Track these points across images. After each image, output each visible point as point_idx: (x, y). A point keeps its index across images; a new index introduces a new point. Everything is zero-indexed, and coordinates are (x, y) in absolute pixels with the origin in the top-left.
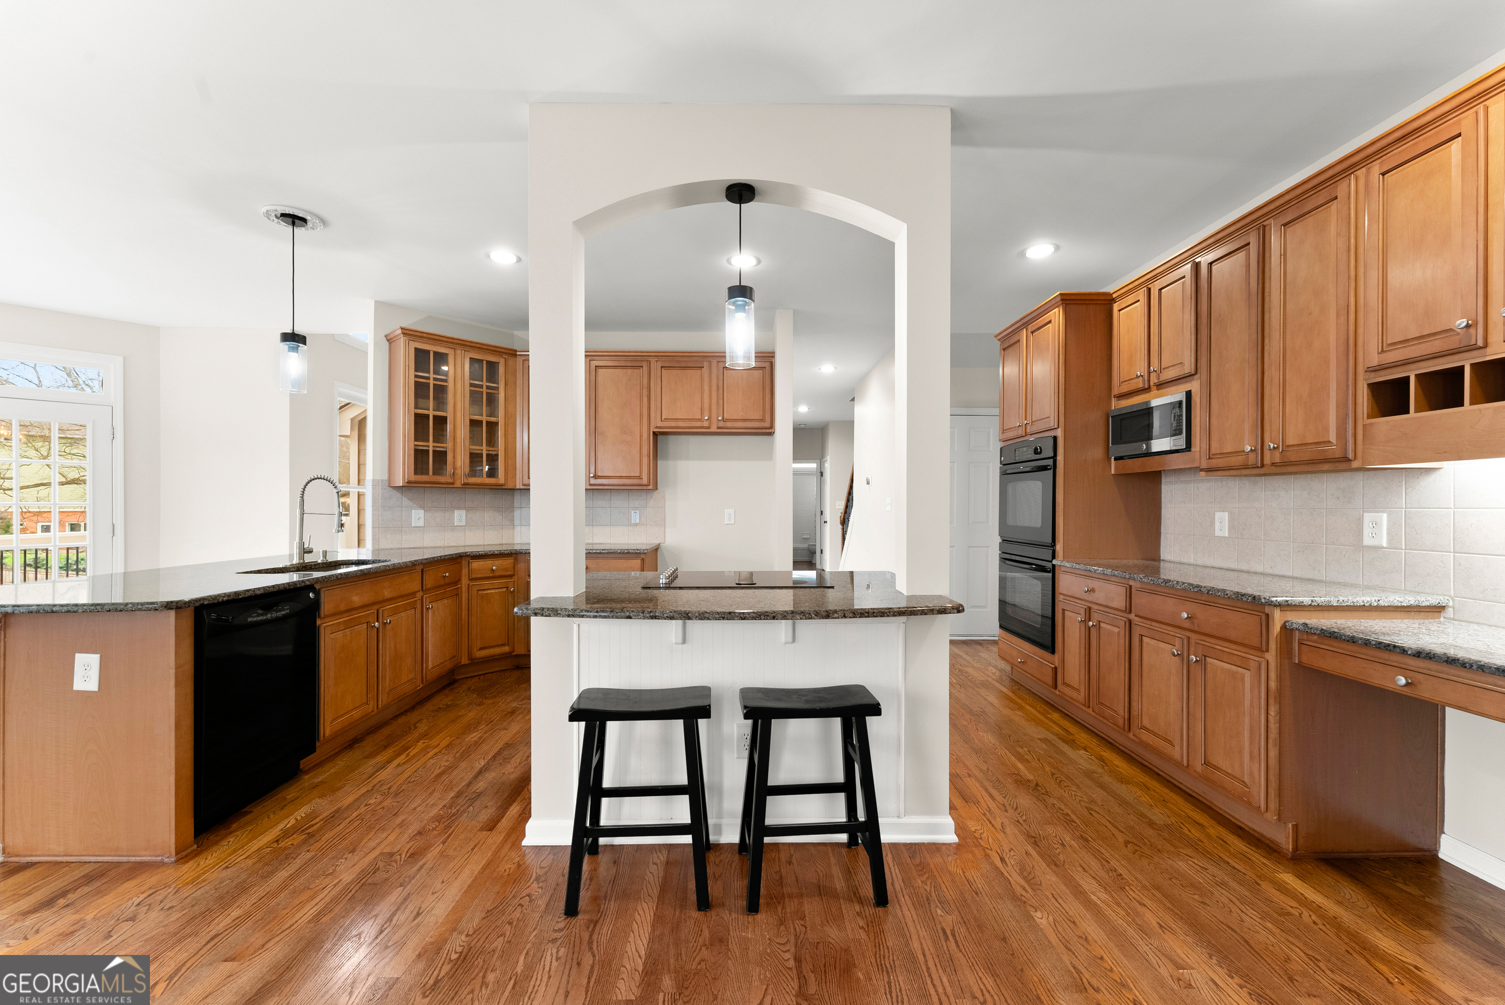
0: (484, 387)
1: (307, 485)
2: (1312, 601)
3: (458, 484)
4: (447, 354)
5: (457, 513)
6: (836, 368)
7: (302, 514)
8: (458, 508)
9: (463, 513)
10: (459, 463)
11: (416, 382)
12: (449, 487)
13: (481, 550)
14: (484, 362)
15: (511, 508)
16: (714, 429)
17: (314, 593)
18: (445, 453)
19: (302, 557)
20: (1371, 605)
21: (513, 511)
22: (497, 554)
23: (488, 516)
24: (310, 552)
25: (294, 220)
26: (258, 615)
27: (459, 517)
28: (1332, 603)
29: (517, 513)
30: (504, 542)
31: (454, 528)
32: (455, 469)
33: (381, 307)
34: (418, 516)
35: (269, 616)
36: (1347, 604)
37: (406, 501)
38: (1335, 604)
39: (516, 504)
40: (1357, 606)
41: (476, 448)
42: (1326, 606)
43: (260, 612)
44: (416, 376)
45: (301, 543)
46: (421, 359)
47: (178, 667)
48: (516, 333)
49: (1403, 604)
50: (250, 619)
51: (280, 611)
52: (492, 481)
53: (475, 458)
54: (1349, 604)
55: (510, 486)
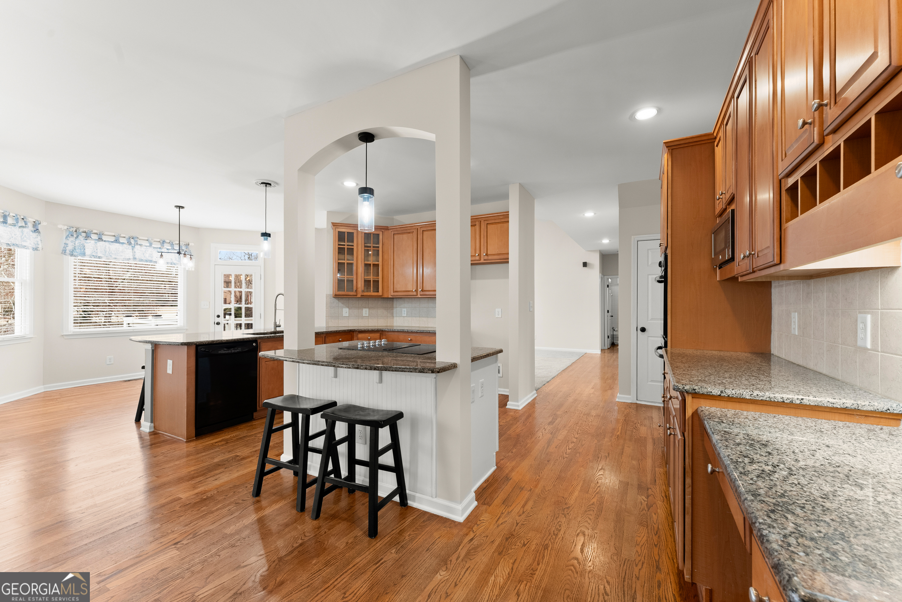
0: (372, 247)
1: (277, 296)
2: (722, 392)
3: (359, 296)
4: (353, 233)
5: (364, 310)
6: (595, 214)
7: (276, 310)
8: (365, 308)
9: (367, 310)
10: (359, 286)
11: (339, 248)
12: (354, 297)
13: (362, 328)
14: (372, 234)
15: (392, 308)
16: (482, 261)
17: (256, 343)
18: (352, 280)
19: (275, 328)
20: (792, 402)
21: (393, 309)
22: (371, 331)
23: (380, 311)
24: (280, 326)
25: (267, 184)
26: (224, 351)
27: (365, 312)
28: (744, 396)
29: (395, 310)
30: (388, 325)
31: (363, 317)
32: (357, 288)
33: (330, 213)
34: (346, 311)
35: (230, 351)
36: (761, 398)
37: (340, 304)
38: (748, 397)
39: (394, 306)
40: (774, 401)
41: (367, 278)
42: (737, 398)
43: (225, 349)
44: (339, 245)
45: (275, 323)
46: (341, 237)
47: (188, 368)
48: (394, 217)
49: (835, 406)
50: (219, 352)
51: (236, 350)
52: (376, 294)
53: (367, 282)
54: (764, 398)
55: (385, 296)
